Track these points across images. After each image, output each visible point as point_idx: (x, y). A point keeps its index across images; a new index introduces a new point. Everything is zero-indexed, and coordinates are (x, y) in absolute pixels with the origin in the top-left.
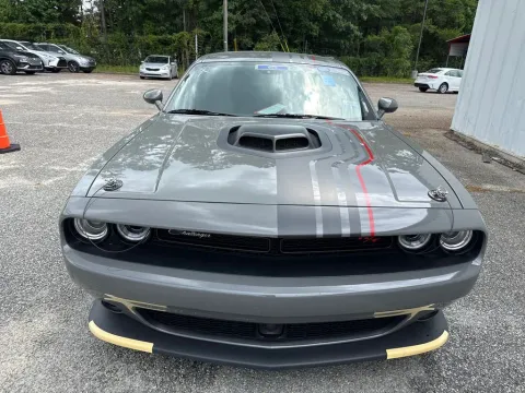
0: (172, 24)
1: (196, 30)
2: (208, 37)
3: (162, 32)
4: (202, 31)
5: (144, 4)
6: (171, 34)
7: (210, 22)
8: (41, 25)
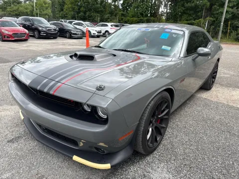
0: (196, 16)
1: (208, 18)
2: (214, 21)
3: (190, 20)
4: (211, 19)
5: (184, 7)
6: (194, 20)
7: (217, 14)
8: (142, 18)
